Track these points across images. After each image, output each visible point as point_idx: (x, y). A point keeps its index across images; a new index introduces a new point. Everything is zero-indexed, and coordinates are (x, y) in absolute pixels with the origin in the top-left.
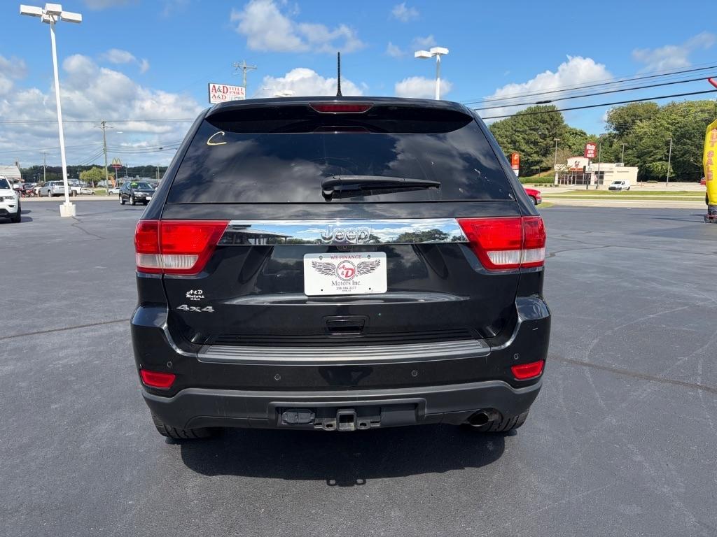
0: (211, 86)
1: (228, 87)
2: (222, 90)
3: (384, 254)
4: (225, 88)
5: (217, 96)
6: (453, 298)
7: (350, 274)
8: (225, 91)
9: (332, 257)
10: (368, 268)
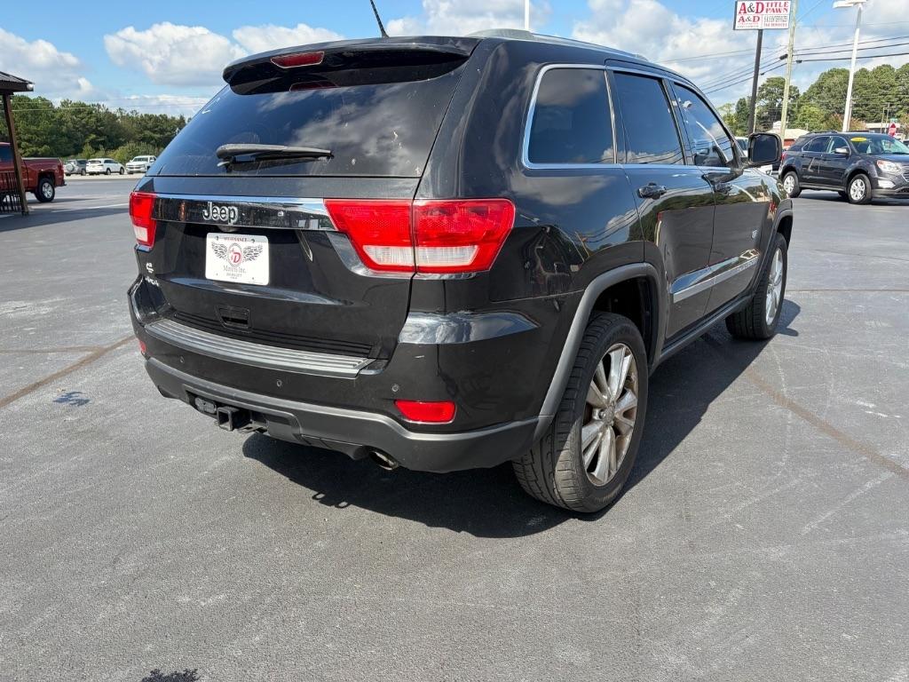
0: (740, 4)
1: (764, 2)
2: (755, 9)
3: (265, 238)
4: (760, 6)
5: (745, 17)
6: (329, 302)
7: (237, 258)
8: (760, 10)
9: (225, 239)
10: (252, 254)
